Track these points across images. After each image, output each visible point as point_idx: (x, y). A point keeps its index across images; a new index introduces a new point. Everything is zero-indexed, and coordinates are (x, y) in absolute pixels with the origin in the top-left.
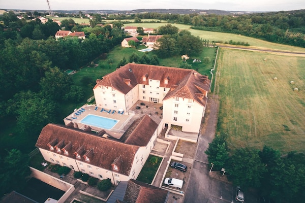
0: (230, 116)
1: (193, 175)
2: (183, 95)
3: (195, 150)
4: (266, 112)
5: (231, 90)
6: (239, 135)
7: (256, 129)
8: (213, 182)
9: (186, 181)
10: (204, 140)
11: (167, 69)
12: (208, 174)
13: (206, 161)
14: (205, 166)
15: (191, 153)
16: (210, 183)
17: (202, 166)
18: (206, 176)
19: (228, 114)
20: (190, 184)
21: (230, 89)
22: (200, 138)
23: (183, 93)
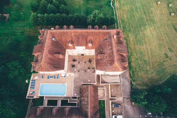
0: (135, 55)
1: (125, 108)
2: (114, 70)
3: (121, 90)
4: (155, 44)
5: (131, 25)
6: (142, 70)
7: (151, 62)
8: (135, 108)
9: (122, 113)
10: (124, 80)
11: (88, 32)
12: (132, 105)
13: (129, 96)
14: (129, 100)
15: (119, 93)
16: (134, 109)
17: (128, 101)
18: (131, 106)
19: (133, 52)
20: (125, 113)
21: (129, 24)
22: (121, 79)
23: (114, 69)
